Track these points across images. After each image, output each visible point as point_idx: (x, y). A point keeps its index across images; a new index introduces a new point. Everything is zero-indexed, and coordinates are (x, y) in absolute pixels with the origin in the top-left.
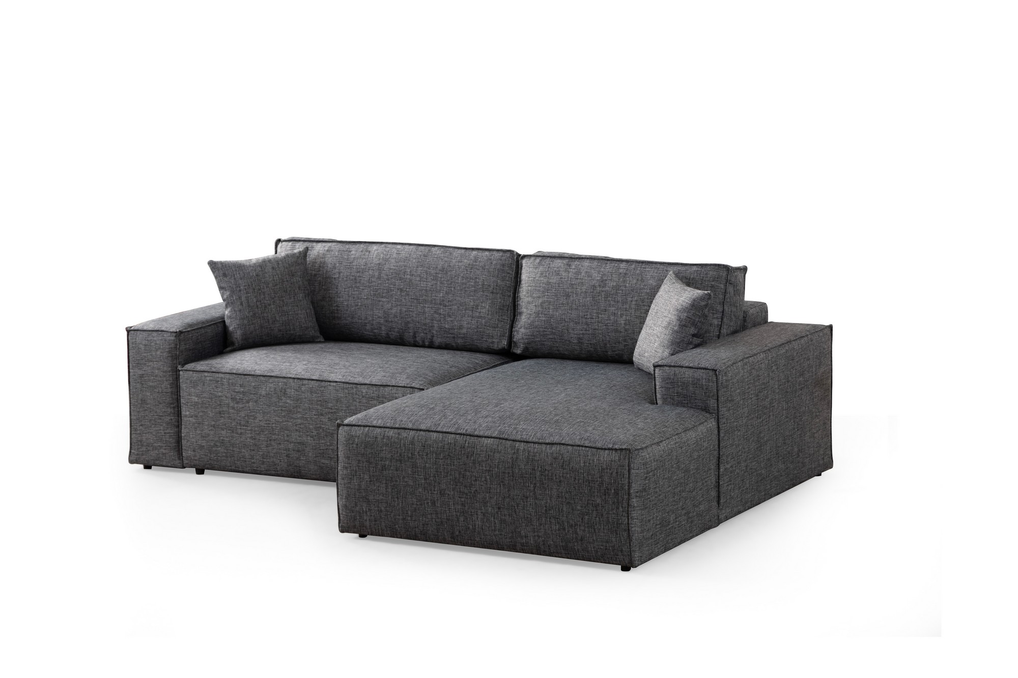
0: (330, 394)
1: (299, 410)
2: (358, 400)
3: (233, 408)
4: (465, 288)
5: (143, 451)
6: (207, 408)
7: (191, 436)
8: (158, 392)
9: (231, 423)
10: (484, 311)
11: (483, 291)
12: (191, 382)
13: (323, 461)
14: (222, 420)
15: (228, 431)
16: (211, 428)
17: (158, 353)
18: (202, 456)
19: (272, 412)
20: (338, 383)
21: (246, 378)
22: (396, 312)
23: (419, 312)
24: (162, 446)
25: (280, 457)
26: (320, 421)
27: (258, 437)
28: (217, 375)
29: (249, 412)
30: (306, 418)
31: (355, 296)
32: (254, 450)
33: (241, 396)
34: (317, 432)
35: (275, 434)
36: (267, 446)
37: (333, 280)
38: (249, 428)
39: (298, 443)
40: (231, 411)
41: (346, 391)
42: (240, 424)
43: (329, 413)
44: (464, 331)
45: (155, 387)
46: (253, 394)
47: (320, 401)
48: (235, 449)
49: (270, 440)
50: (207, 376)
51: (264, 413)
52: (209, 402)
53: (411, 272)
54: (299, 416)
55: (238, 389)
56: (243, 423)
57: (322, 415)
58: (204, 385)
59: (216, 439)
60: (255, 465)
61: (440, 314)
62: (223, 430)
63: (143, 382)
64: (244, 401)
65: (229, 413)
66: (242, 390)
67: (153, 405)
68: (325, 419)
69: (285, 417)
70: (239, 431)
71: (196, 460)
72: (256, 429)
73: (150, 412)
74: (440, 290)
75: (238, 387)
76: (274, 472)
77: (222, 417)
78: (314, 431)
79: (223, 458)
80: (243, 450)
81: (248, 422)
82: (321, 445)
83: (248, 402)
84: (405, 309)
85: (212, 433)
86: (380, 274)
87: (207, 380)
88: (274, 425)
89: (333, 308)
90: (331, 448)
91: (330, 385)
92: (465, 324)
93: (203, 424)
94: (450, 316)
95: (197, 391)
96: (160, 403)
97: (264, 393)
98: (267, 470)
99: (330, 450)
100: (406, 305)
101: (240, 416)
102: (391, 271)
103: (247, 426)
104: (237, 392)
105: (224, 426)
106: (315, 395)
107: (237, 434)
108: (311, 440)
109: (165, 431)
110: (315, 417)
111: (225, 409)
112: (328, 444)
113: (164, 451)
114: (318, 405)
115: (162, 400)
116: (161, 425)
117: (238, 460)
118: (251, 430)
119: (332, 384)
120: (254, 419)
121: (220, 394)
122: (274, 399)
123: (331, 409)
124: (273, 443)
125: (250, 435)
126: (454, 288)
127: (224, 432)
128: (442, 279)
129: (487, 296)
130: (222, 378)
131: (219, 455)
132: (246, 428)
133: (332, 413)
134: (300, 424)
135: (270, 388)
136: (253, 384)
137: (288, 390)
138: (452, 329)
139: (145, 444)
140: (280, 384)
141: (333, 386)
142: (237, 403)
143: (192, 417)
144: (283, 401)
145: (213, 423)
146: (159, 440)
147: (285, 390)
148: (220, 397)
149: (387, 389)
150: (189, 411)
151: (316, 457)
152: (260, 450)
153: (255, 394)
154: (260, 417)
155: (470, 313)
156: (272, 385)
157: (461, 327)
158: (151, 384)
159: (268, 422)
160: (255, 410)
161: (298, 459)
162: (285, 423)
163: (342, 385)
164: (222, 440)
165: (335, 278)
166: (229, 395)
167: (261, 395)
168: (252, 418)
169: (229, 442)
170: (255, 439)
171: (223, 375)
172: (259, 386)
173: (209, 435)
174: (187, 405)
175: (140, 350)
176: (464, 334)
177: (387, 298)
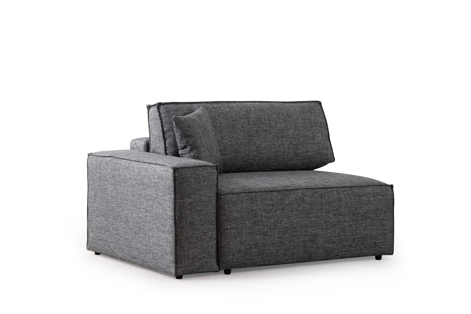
0: (334, 196)
1: (313, 211)
2: (353, 198)
3: (266, 217)
4: (305, 125)
5: (189, 263)
6: (245, 220)
7: (232, 244)
8: (204, 214)
9: (264, 228)
10: (319, 139)
11: (316, 127)
12: (232, 202)
13: (328, 245)
14: (257, 228)
15: (261, 235)
16: (248, 235)
17: (206, 183)
18: (239, 258)
19: (294, 215)
20: (339, 188)
21: (273, 194)
22: (265, 146)
23: (280, 144)
24: (205, 257)
25: (298, 248)
26: (328, 217)
27: (283, 236)
28: (251, 194)
29: (277, 218)
30: (319, 216)
31: (235, 138)
32: (279, 246)
33: (271, 207)
34: (326, 225)
35: (296, 231)
36: (289, 242)
37: (217, 128)
38: (277, 230)
39: (312, 235)
40: (264, 219)
41: (345, 193)
42: (271, 228)
43: (334, 210)
44: (310, 153)
45: (202, 211)
46: (280, 205)
47: (328, 202)
48: (265, 248)
49: (292, 237)
50: (244, 196)
51: (288, 217)
52: (246, 215)
53: (268, 118)
54: (314, 215)
55: (268, 202)
56: (272, 227)
57: (329, 212)
58: (242, 203)
59: (252, 242)
60: (279, 258)
61: (293, 144)
62: (258, 235)
63: (192, 208)
64: (274, 210)
65: (262, 221)
66: (272, 202)
67: (200, 225)
68: (331, 215)
69: (303, 218)
70: (270, 234)
71: (233, 262)
72: (282, 230)
73: (197, 230)
74: (290, 129)
75: (268, 201)
76: (291, 260)
77: (256, 225)
78: (323, 225)
79: (256, 257)
80: (271, 248)
81: (276, 226)
82: (328, 234)
83: (276, 211)
84: (270, 144)
85: (249, 238)
86: (249, 121)
87: (244, 199)
88: (295, 225)
89: (222, 148)
90: (335, 235)
91: (333, 190)
92: (309, 149)
93: (242, 233)
94: (299, 145)
95: (238, 208)
96: (205, 223)
97: (287, 202)
98: (287, 260)
99: (334, 237)
100: (270, 141)
101: (270, 223)
102: (256, 119)
103: (275, 229)
104: (268, 205)
105: (258, 232)
106: (324, 199)
107: (268, 236)
108: (321, 232)
109: (208, 244)
110: (325, 214)
111: (259, 219)
112: (333, 232)
113: (206, 260)
114: (326, 206)
115: (207, 220)
116: (206, 240)
117: (266, 257)
118: (278, 232)
119: (334, 189)
120: (281, 223)
121: (255, 208)
122: (295, 206)
123: (335, 207)
124: (294, 238)
125: (277, 236)
126: (298, 126)
127: (258, 237)
128: (290, 121)
129: (318, 129)
130: (255, 196)
131: (252, 255)
132: (275, 230)
133: (336, 210)
134: (314, 221)
135: (292, 198)
136: (279, 197)
137: (305, 198)
138: (302, 153)
139: (191, 257)
140: (299, 194)
141: (336, 190)
142: (269, 213)
143: (233, 229)
144: (302, 207)
145: (250, 231)
146: (203, 252)
147: (303, 198)
148: (255, 210)
149: (371, 188)
150: (230, 225)
151: (324, 243)
152: (284, 246)
153: (281, 204)
154: (285, 220)
155: (312, 141)
156: (293, 196)
157: (308, 151)
158: (199, 208)
159: (291, 223)
160: (282, 216)
161: (312, 247)
162: (303, 222)
163: (341, 189)
164: (257, 243)
165: (218, 127)
166: (262, 208)
167: (285, 205)
168: (280, 222)
169: (262, 243)
170: (281, 238)
171: (256, 194)
172: (284, 198)
173: (246, 241)
174: (229, 221)
175: (190, 183)
176: (310, 155)
177: (257, 137)
